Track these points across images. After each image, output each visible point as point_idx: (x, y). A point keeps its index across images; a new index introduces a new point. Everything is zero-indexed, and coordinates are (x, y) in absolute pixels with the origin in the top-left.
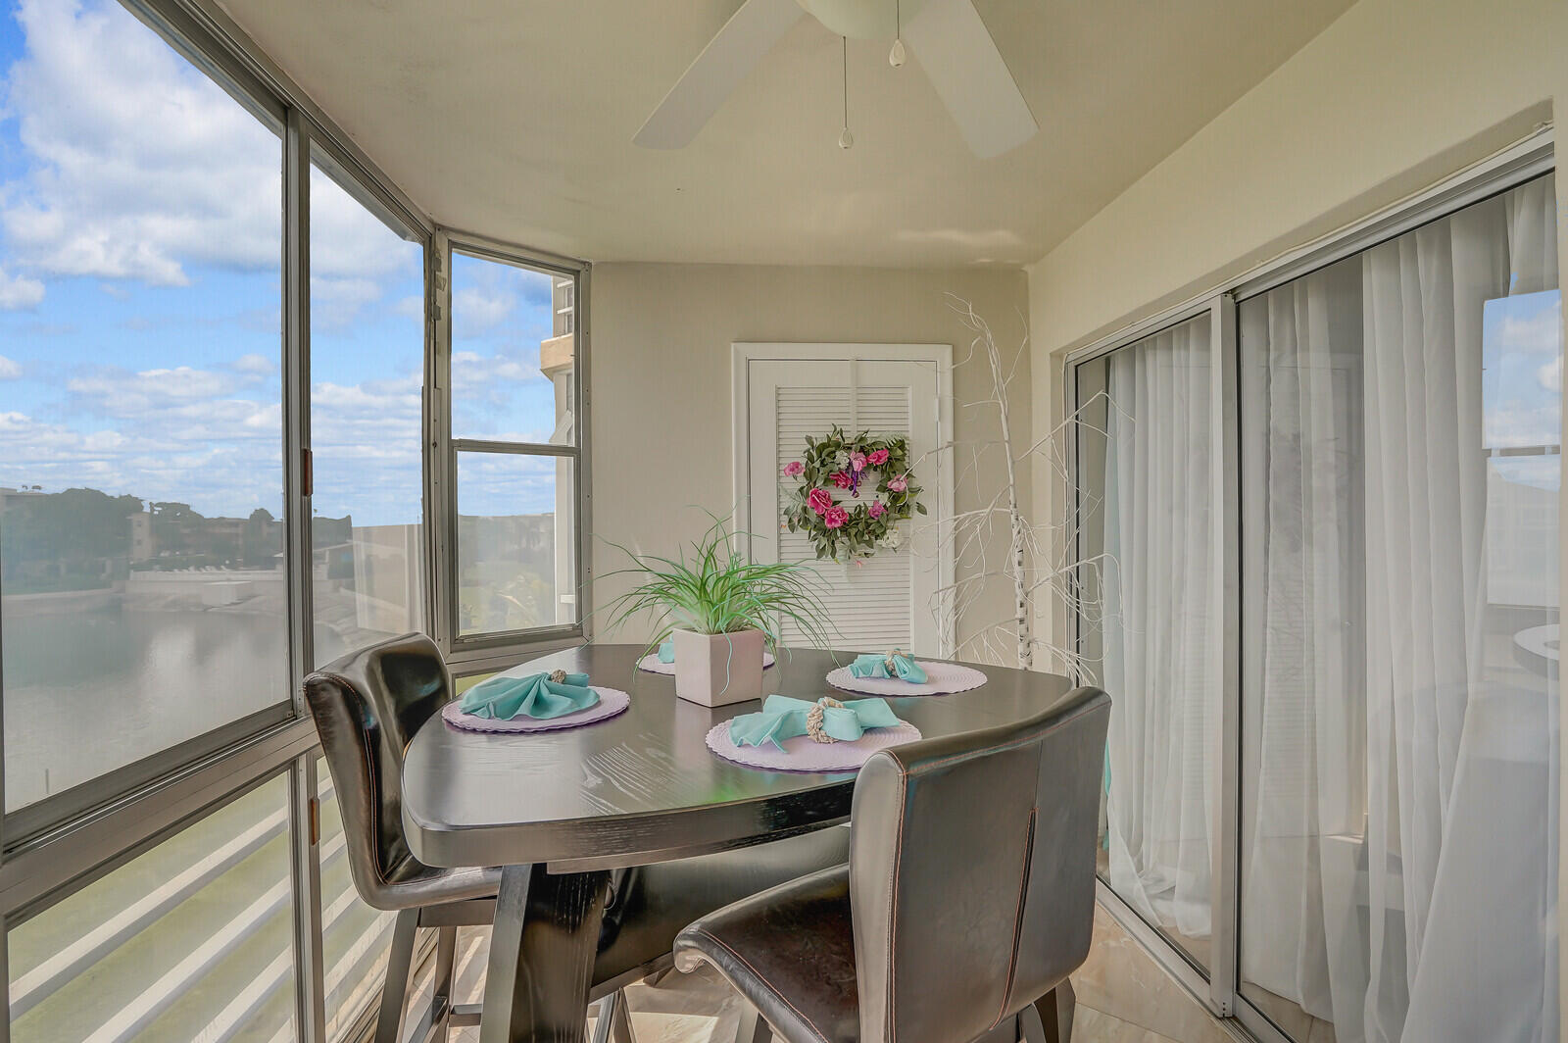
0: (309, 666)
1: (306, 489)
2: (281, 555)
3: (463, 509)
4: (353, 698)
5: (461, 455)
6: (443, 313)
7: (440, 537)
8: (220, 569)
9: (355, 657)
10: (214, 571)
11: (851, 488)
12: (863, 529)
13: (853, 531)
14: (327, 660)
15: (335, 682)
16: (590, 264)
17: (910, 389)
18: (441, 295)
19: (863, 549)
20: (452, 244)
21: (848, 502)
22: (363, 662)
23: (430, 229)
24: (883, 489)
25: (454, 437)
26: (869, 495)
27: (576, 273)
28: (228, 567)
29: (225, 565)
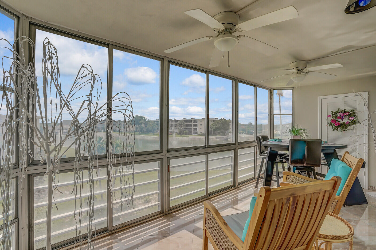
0: (256, 135)
1: (256, 121)
2: (254, 132)
3: (275, 124)
4: (259, 138)
5: (275, 116)
6: (272, 98)
7: (272, 126)
8: (243, 134)
9: (260, 136)
10: (242, 134)
11: (342, 119)
12: (345, 126)
13: (342, 126)
14: (258, 135)
15: (258, 137)
16: (294, 88)
17: (357, 101)
18: (272, 96)
19: (344, 129)
20: (274, 90)
21: (341, 122)
22: (261, 136)
23: (270, 89)
24: (349, 119)
25: (274, 114)
26: (346, 120)
27: (292, 89)
28: (244, 134)
29: (244, 133)
